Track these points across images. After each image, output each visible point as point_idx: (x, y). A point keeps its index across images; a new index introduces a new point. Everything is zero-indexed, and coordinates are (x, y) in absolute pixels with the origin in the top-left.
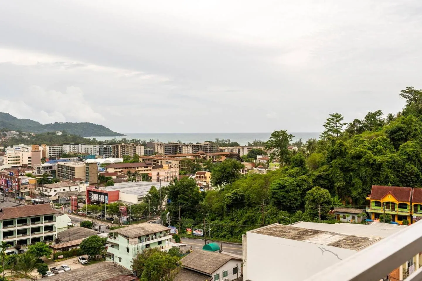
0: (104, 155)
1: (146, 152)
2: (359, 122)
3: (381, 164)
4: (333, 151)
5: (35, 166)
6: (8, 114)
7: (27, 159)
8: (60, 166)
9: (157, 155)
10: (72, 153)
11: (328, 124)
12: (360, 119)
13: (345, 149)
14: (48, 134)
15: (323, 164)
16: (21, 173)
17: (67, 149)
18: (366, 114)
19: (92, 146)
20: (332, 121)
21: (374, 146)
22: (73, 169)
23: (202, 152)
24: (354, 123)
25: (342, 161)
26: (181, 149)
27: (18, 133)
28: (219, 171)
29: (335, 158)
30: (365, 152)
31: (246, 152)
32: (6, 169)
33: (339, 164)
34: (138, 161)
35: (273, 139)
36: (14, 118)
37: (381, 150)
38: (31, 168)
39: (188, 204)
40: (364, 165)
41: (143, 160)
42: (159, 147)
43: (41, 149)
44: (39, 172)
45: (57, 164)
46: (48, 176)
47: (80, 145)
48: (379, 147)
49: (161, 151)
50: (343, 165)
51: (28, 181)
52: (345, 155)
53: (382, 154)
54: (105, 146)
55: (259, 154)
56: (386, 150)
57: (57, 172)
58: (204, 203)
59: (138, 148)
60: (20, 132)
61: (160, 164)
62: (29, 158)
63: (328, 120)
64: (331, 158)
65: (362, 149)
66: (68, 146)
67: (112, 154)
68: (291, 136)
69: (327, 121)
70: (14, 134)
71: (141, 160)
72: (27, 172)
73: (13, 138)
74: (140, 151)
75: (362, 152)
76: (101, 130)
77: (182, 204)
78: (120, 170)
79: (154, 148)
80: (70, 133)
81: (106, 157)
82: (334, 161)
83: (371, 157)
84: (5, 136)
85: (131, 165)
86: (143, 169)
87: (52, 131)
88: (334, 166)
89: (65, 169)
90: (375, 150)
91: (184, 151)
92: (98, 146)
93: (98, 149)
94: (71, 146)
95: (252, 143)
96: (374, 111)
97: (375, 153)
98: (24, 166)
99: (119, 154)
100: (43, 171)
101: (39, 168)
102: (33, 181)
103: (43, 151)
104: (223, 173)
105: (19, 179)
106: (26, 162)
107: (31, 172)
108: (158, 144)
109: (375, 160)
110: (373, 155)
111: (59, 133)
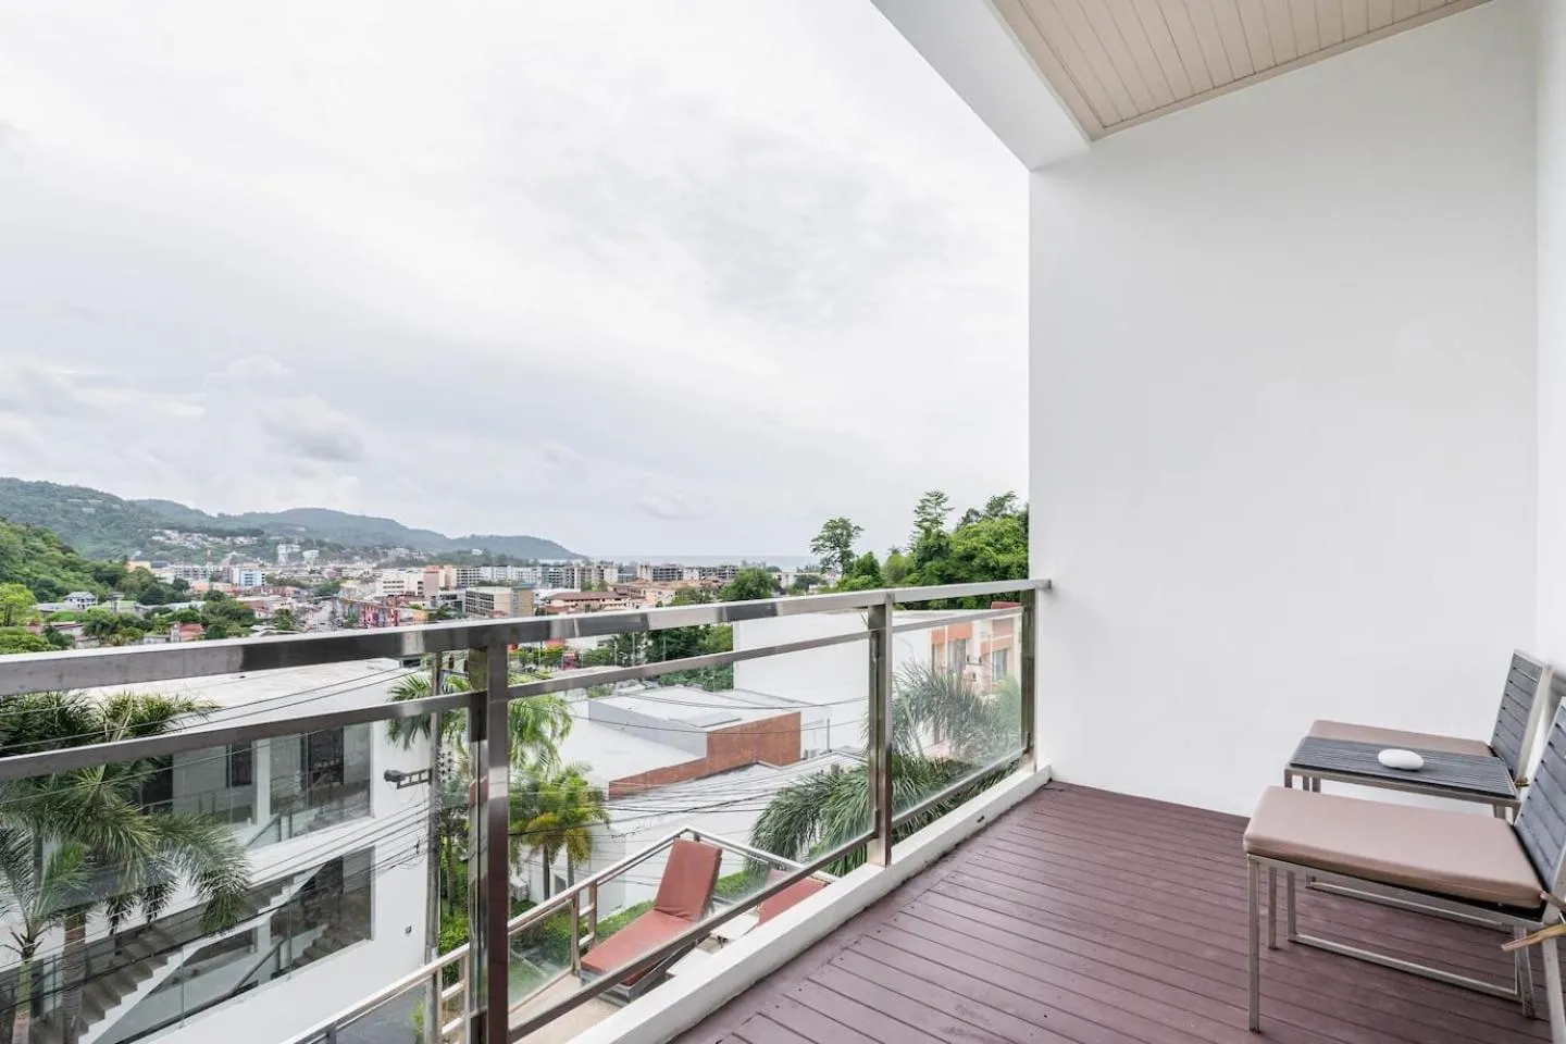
0: (550, 585)
1: (621, 580)
2: (977, 514)
3: (1009, 567)
4: (926, 548)
5: (428, 594)
6: (392, 521)
7: (417, 586)
8: (469, 594)
9: (638, 582)
10: (496, 581)
11: (923, 508)
12: (976, 509)
13: (948, 544)
14: (459, 552)
15: (910, 572)
16: (402, 604)
17: (487, 573)
18: (988, 500)
19: (529, 569)
20: (928, 503)
21: (997, 540)
22: (491, 598)
23: (716, 578)
24: (968, 516)
25: (942, 563)
26: (680, 574)
27: (407, 552)
28: (734, 588)
29: (931, 559)
30: (982, 548)
31: (792, 581)
32: (377, 598)
33: (937, 570)
34: (606, 590)
35: (826, 534)
36: (404, 528)
37: (1009, 545)
38: (421, 596)
39: (679, 644)
40: (979, 571)
41: (615, 589)
42: (644, 569)
43: (442, 573)
44: (434, 604)
45: (464, 592)
46: (449, 609)
47: (509, 567)
48: (1006, 541)
49: (648, 576)
50: (943, 571)
51: (411, 615)
52: (947, 554)
53: (1010, 551)
54: (552, 570)
55: (813, 583)
56: (1017, 547)
57: (464, 605)
58: (706, 642)
59: (607, 572)
60: (411, 549)
61: (642, 595)
62: (419, 583)
63: (922, 501)
64: (923, 560)
65: (975, 544)
66: (489, 569)
67: (564, 582)
68: (857, 528)
69: (920, 504)
70: (403, 552)
71: (611, 589)
72: (412, 603)
73: (398, 558)
74: (611, 577)
75: (976, 549)
76: (549, 547)
77: (669, 643)
78: (574, 603)
79: (635, 572)
80: (495, 552)
81: (553, 588)
82: (928, 564)
83: (991, 557)
84: (386, 555)
85: (593, 596)
86: (613, 602)
87: (466, 549)
88: (927, 572)
89: (478, 599)
90: (998, 546)
91: (686, 577)
92: (540, 569)
93: (540, 575)
94: (495, 569)
95: (802, 568)
96: (1001, 494)
97: (999, 551)
98: (410, 595)
99: (576, 582)
100: (440, 603)
101: (434, 597)
102: (422, 615)
103: (446, 576)
104: (739, 590)
105: (396, 612)
106: (414, 588)
107: (420, 603)
108: (642, 566)
109: (997, 562)
110: (994, 554)
111: (477, 552)
